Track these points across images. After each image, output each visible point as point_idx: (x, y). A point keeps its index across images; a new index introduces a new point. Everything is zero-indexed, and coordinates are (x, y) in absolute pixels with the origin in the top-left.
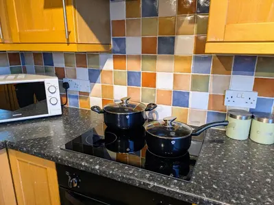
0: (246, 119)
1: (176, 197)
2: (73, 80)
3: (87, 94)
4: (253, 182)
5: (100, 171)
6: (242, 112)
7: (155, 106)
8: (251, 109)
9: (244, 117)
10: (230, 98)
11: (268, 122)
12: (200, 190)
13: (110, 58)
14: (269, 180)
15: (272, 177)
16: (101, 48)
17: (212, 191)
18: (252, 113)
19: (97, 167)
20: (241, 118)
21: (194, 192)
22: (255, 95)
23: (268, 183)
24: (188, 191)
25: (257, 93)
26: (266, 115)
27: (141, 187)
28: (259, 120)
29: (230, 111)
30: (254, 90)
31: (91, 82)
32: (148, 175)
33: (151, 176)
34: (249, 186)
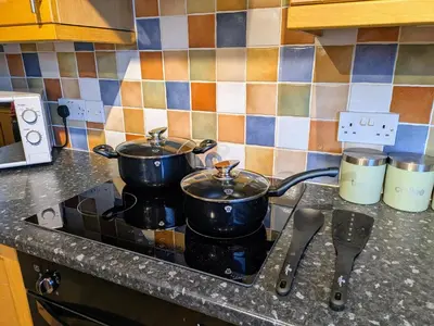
0: (376, 164)
1: (221, 315)
2: (75, 101)
3: (100, 126)
4: (377, 286)
5: (86, 266)
6: (368, 152)
7: (213, 144)
8: (386, 147)
9: (372, 161)
10: (347, 127)
11: (416, 170)
12: (270, 303)
13: (134, 57)
14: (409, 282)
15: (416, 275)
16: (111, 37)
17: (293, 305)
18: (388, 154)
19: (80, 258)
20: (366, 164)
21: (256, 308)
22: (394, 121)
23: (407, 287)
24: (244, 306)
25: (397, 116)
26: (415, 157)
27: (157, 296)
28: (399, 166)
30: (392, 110)
31: (105, 104)
32: (172, 274)
33: (179, 274)
34: (369, 294)
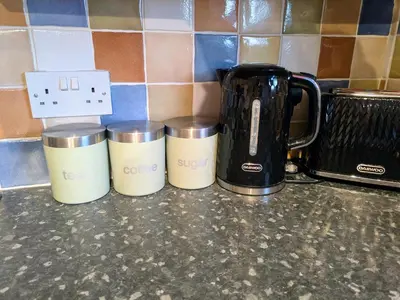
10: (43, 96)
18: (106, 126)
26: (138, 125)
29: (50, 130)
